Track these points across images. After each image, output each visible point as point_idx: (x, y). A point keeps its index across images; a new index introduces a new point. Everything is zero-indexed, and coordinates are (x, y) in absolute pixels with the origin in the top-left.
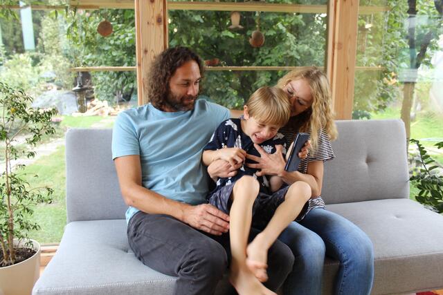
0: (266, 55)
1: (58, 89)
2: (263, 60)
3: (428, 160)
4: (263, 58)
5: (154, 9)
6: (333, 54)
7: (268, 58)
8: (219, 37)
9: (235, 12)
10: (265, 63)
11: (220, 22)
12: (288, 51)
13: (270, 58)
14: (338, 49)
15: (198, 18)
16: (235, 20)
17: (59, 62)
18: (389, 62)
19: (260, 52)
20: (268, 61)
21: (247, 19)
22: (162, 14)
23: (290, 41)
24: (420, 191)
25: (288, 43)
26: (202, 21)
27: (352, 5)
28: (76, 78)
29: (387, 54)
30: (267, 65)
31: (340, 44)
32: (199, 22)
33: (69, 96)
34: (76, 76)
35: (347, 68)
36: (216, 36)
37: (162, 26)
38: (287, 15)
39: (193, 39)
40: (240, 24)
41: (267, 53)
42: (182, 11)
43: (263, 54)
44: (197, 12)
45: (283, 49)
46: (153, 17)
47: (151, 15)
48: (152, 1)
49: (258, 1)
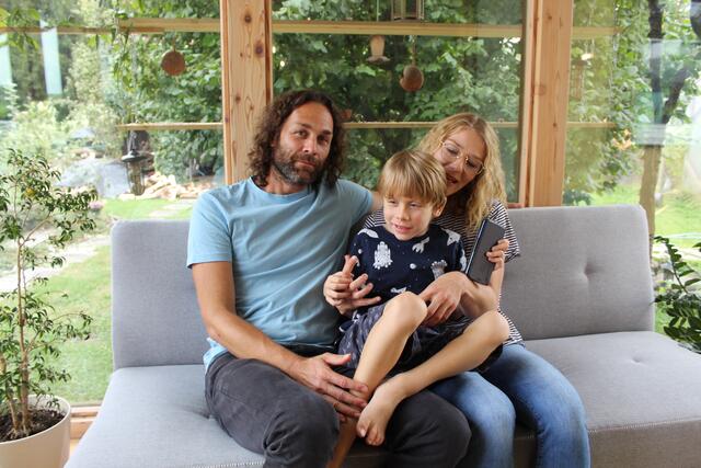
0: (426, 103)
1: (97, 157)
2: (420, 112)
3: (685, 269)
4: (422, 107)
5: (250, 34)
6: (532, 102)
7: (429, 108)
8: (351, 75)
9: (376, 36)
10: (423, 116)
11: (351, 51)
12: (461, 97)
13: (432, 108)
14: (540, 95)
15: (318, 46)
16: (377, 48)
17: (98, 114)
18: (620, 114)
19: (417, 99)
20: (429, 113)
21: (396, 47)
22: (263, 41)
23: (463, 81)
24: (672, 318)
25: (460, 85)
26: (324, 50)
27: (561, 25)
28: (125, 139)
29: (616, 101)
30: (428, 119)
31: (542, 86)
32: (320, 51)
34: (126, 136)
35: (555, 125)
36: (347, 74)
37: (263, 60)
38: (459, 41)
39: (310, 78)
40: (385, 54)
41: (426, 100)
42: (294, 35)
43: (420, 101)
45: (453, 93)
46: (249, 45)
47: (247, 43)
48: (248, 19)
49: (414, 18)
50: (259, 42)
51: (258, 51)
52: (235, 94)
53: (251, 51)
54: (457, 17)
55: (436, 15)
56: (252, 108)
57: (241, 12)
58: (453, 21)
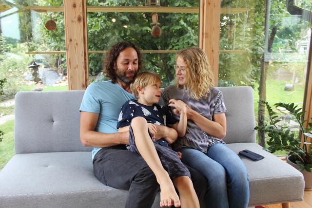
0: (175, 43)
1: (45, 67)
2: (173, 47)
3: (274, 115)
4: (174, 45)
5: (76, 12)
6: (203, 41)
7: (177, 45)
8: (142, 30)
9: (155, 13)
10: (174, 48)
12: (189, 40)
13: (178, 45)
15: (124, 18)
16: (155, 19)
17: (47, 49)
18: (259, 47)
19: (172, 41)
20: (177, 47)
23: (190, 33)
24: (270, 138)
25: (188, 35)
26: (128, 20)
28: (57, 60)
29: (258, 42)
30: (176, 49)
32: (126, 20)
33: (51, 72)
35: (213, 51)
36: (140, 30)
38: (189, 15)
39: (123, 32)
40: (158, 22)
43: (173, 42)
44: (124, 14)
45: (185, 39)
46: (75, 17)
48: (74, 6)
49: (154, 5)
50: (80, 15)
51: (79, 19)
52: (69, 38)
53: (76, 20)
54: (187, 5)
55: (177, 4)
56: (77, 44)
57: (71, 3)
58: (185, 6)
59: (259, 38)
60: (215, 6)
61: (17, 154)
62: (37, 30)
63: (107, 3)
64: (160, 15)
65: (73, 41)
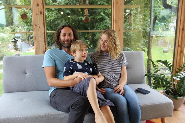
1: (21, 41)
2: (97, 28)
4: (97, 27)
5: (38, 9)
6: (114, 25)
7: (99, 27)
8: (78, 19)
9: (86, 9)
10: (98, 29)
12: (106, 24)
13: (100, 27)
14: (115, 23)
15: (68, 11)
16: (86, 12)
17: (22, 30)
18: (147, 28)
19: (96, 25)
20: (99, 28)
23: (107, 20)
24: (154, 80)
25: (106, 21)
26: (70, 13)
28: (29, 36)
29: (146, 25)
30: (99, 30)
31: (116, 20)
32: (69, 13)
33: (25, 44)
36: (77, 19)
37: (42, 15)
38: (106, 10)
39: (67, 20)
40: (88, 13)
41: (99, 25)
43: (97, 25)
44: (68, 9)
45: (104, 23)
46: (38, 12)
47: (38, 11)
48: (38, 5)
49: (85, 4)
50: (41, 11)
51: (41, 13)
52: (35, 24)
53: (39, 13)
54: (105, 3)
55: (99, 3)
56: (40, 28)
57: (36, 3)
58: (104, 4)
59: (147, 22)
60: (120, 5)
61: (5, 93)
62: (16, 19)
63: (57, 3)
64: (89, 10)
65: (37, 25)
